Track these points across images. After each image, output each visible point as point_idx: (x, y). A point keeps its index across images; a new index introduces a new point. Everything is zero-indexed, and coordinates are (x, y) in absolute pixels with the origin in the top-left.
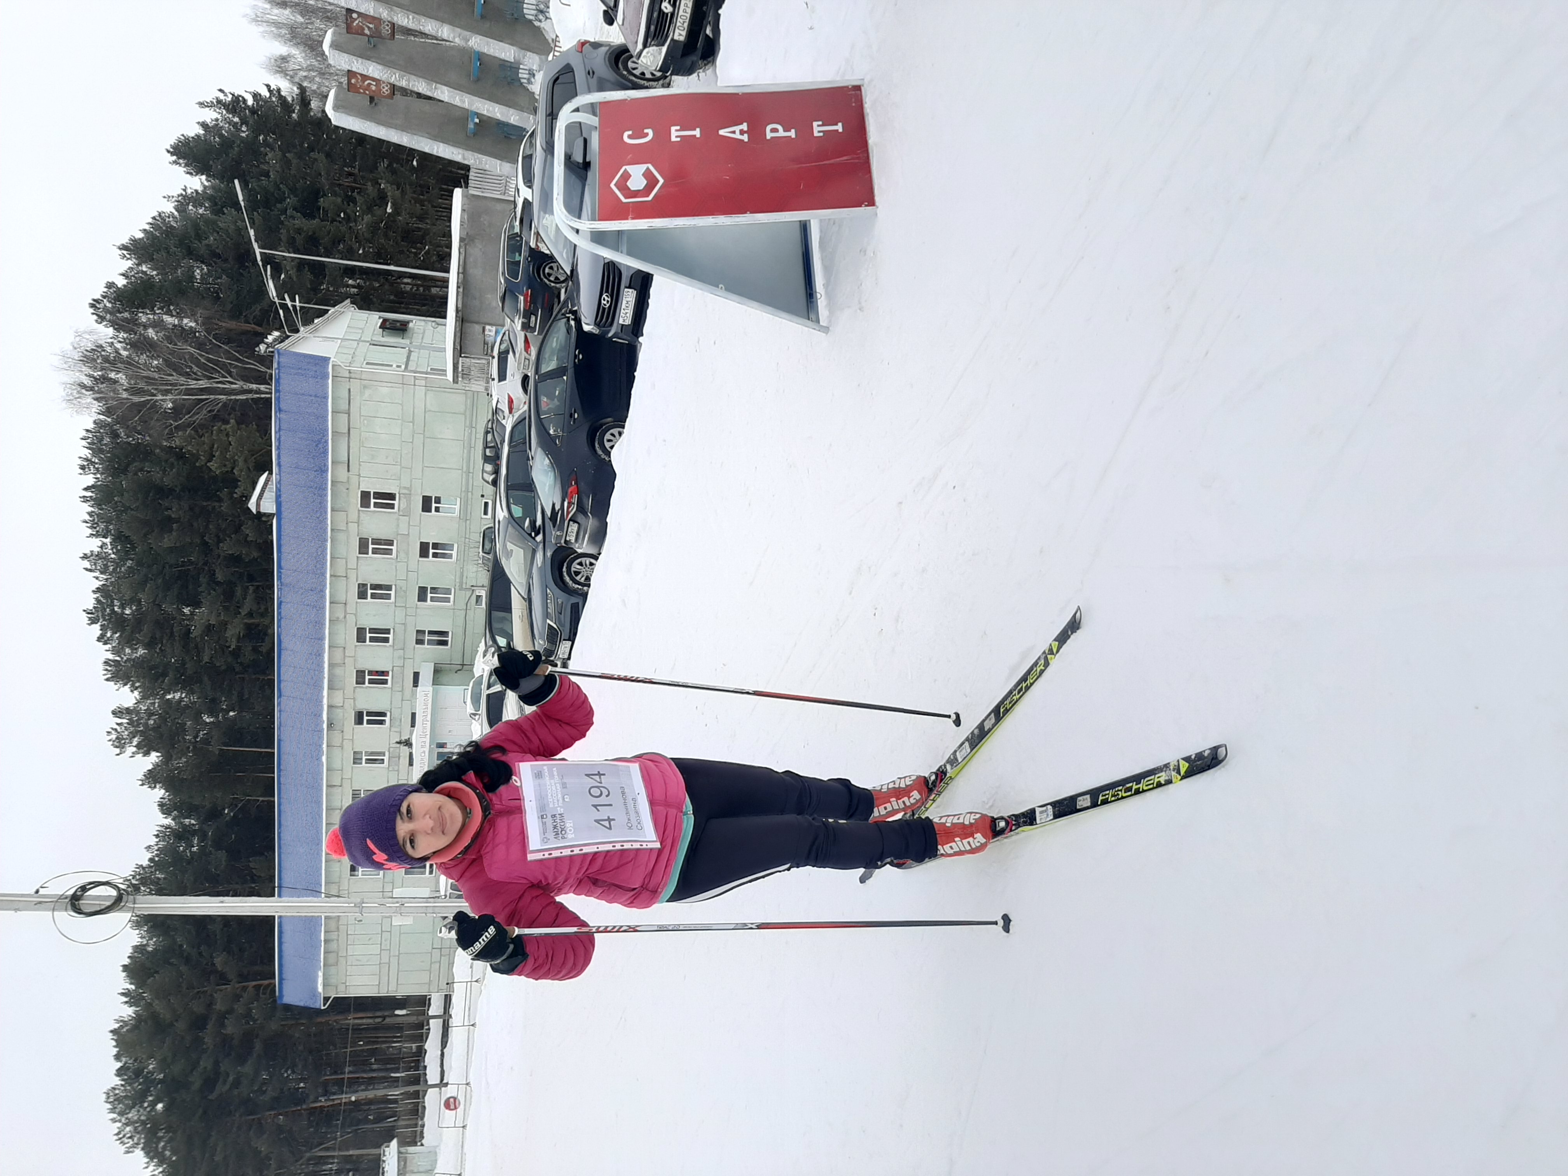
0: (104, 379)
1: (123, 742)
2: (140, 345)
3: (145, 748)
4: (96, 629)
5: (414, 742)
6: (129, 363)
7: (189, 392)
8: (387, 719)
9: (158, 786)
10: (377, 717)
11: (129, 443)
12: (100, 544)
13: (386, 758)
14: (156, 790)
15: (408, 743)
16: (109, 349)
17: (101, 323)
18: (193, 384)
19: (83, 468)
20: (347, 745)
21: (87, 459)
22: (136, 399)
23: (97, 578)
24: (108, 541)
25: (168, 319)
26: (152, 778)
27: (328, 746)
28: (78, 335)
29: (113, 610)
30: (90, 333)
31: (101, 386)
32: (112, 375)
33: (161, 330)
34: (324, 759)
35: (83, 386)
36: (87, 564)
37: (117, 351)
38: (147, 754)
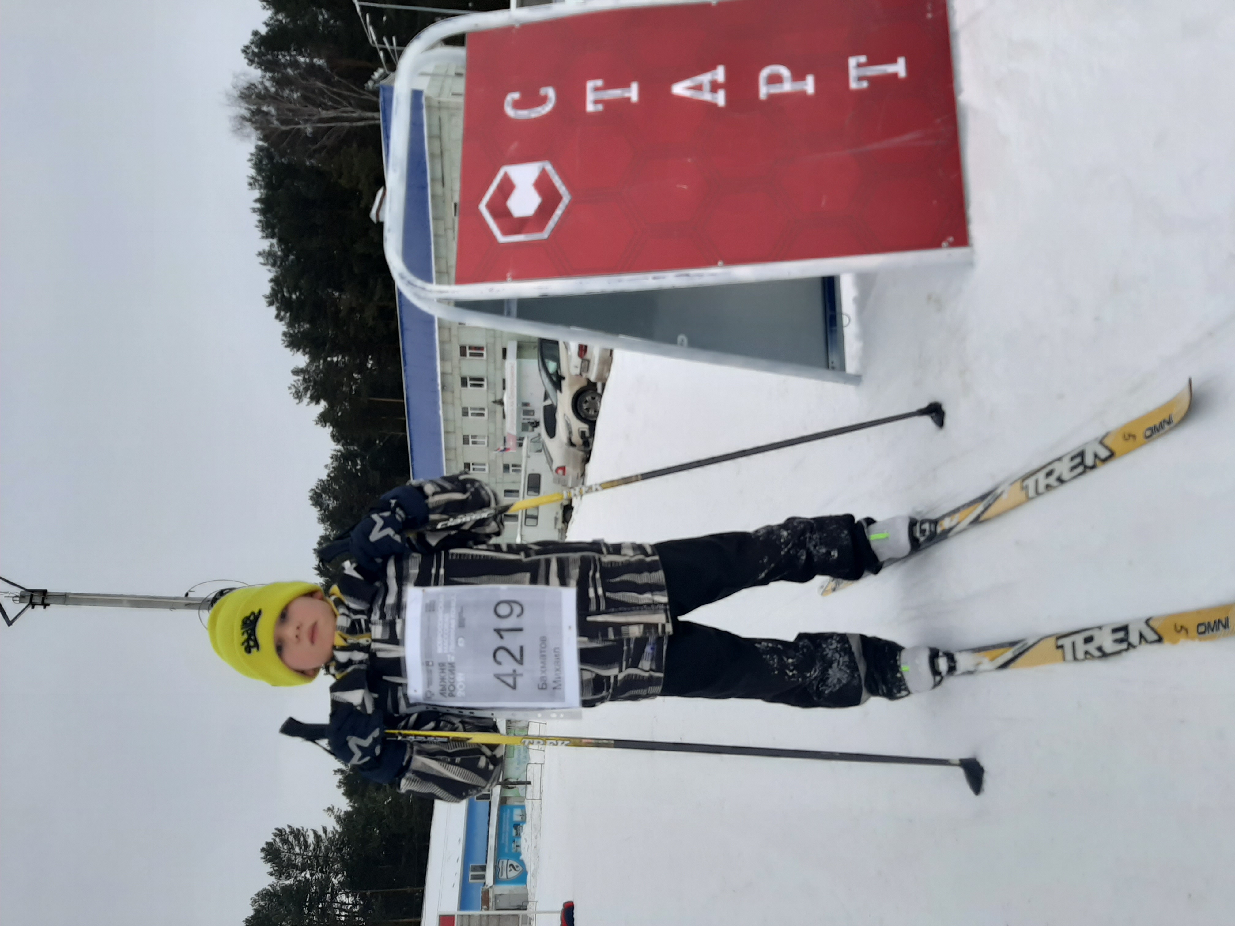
0: (258, 112)
1: (300, 394)
2: (282, 82)
3: (316, 399)
4: (273, 310)
5: (505, 400)
6: (275, 99)
7: (321, 120)
8: (485, 383)
9: (328, 424)
10: (478, 382)
11: (282, 163)
12: (269, 244)
13: (486, 412)
14: (327, 428)
15: (501, 403)
16: (260, 87)
17: (251, 65)
18: (325, 114)
19: (250, 184)
20: (457, 402)
21: (252, 178)
22: (284, 128)
23: (269, 271)
24: (274, 241)
25: (302, 59)
26: (324, 419)
27: (443, 403)
28: (236, 76)
29: (283, 295)
30: (245, 74)
31: (257, 117)
32: (265, 108)
33: (296, 69)
34: (441, 412)
35: (244, 118)
36: (261, 260)
37: (266, 88)
38: (318, 402)
